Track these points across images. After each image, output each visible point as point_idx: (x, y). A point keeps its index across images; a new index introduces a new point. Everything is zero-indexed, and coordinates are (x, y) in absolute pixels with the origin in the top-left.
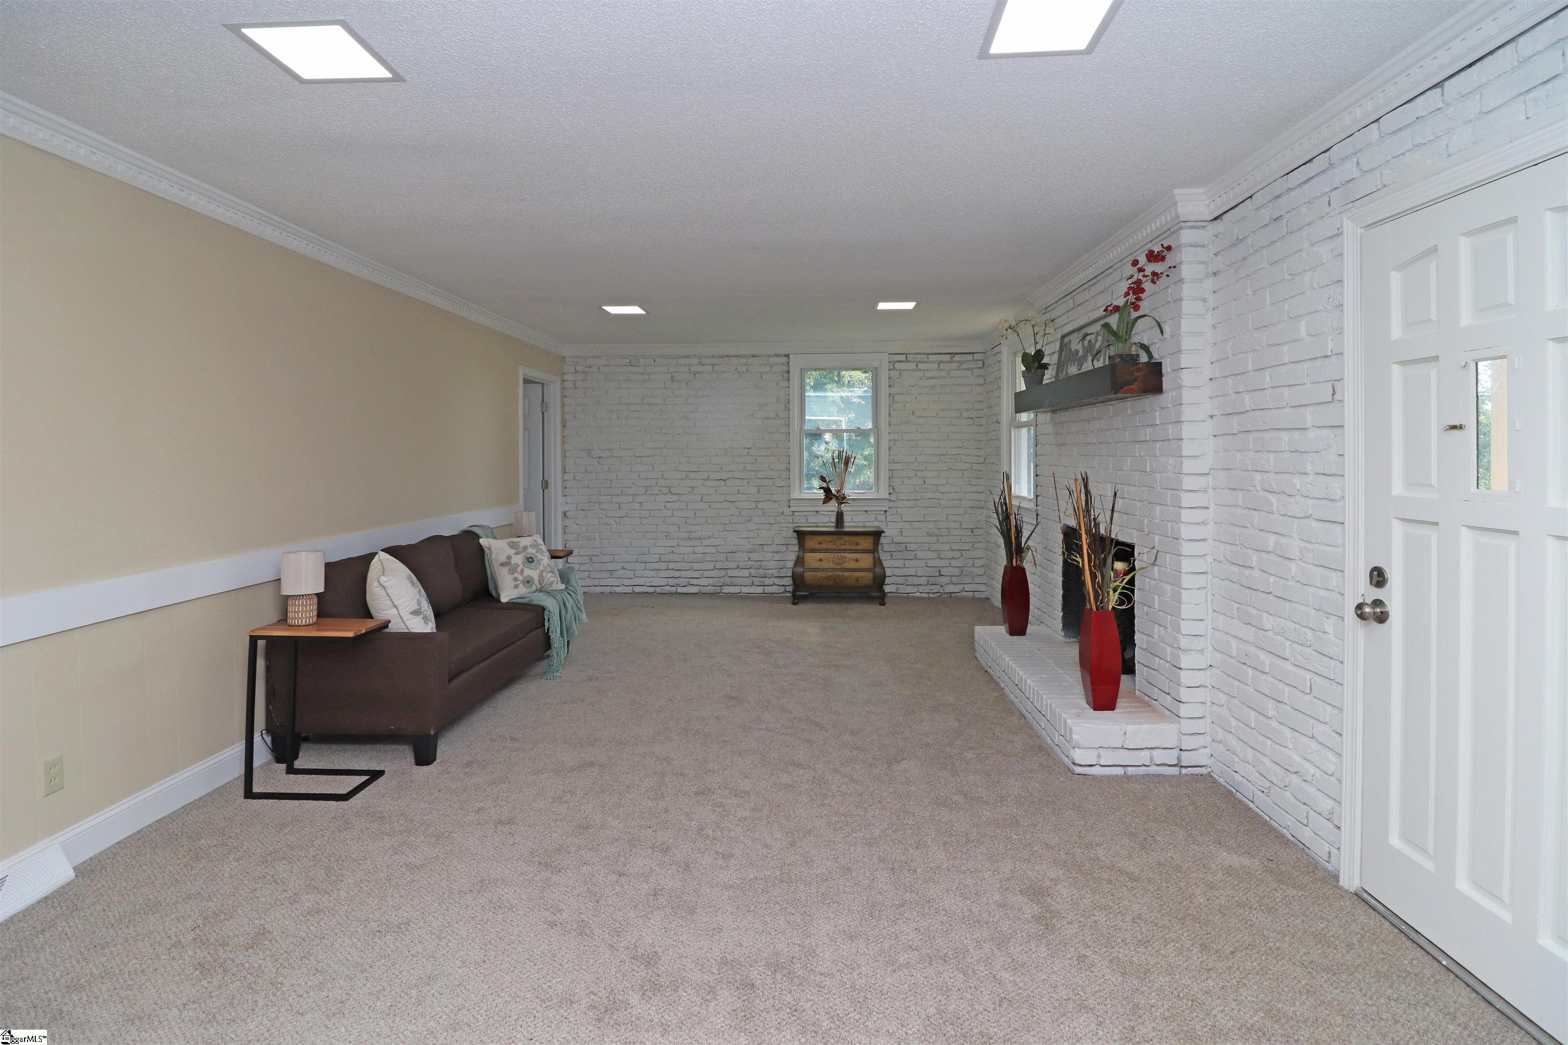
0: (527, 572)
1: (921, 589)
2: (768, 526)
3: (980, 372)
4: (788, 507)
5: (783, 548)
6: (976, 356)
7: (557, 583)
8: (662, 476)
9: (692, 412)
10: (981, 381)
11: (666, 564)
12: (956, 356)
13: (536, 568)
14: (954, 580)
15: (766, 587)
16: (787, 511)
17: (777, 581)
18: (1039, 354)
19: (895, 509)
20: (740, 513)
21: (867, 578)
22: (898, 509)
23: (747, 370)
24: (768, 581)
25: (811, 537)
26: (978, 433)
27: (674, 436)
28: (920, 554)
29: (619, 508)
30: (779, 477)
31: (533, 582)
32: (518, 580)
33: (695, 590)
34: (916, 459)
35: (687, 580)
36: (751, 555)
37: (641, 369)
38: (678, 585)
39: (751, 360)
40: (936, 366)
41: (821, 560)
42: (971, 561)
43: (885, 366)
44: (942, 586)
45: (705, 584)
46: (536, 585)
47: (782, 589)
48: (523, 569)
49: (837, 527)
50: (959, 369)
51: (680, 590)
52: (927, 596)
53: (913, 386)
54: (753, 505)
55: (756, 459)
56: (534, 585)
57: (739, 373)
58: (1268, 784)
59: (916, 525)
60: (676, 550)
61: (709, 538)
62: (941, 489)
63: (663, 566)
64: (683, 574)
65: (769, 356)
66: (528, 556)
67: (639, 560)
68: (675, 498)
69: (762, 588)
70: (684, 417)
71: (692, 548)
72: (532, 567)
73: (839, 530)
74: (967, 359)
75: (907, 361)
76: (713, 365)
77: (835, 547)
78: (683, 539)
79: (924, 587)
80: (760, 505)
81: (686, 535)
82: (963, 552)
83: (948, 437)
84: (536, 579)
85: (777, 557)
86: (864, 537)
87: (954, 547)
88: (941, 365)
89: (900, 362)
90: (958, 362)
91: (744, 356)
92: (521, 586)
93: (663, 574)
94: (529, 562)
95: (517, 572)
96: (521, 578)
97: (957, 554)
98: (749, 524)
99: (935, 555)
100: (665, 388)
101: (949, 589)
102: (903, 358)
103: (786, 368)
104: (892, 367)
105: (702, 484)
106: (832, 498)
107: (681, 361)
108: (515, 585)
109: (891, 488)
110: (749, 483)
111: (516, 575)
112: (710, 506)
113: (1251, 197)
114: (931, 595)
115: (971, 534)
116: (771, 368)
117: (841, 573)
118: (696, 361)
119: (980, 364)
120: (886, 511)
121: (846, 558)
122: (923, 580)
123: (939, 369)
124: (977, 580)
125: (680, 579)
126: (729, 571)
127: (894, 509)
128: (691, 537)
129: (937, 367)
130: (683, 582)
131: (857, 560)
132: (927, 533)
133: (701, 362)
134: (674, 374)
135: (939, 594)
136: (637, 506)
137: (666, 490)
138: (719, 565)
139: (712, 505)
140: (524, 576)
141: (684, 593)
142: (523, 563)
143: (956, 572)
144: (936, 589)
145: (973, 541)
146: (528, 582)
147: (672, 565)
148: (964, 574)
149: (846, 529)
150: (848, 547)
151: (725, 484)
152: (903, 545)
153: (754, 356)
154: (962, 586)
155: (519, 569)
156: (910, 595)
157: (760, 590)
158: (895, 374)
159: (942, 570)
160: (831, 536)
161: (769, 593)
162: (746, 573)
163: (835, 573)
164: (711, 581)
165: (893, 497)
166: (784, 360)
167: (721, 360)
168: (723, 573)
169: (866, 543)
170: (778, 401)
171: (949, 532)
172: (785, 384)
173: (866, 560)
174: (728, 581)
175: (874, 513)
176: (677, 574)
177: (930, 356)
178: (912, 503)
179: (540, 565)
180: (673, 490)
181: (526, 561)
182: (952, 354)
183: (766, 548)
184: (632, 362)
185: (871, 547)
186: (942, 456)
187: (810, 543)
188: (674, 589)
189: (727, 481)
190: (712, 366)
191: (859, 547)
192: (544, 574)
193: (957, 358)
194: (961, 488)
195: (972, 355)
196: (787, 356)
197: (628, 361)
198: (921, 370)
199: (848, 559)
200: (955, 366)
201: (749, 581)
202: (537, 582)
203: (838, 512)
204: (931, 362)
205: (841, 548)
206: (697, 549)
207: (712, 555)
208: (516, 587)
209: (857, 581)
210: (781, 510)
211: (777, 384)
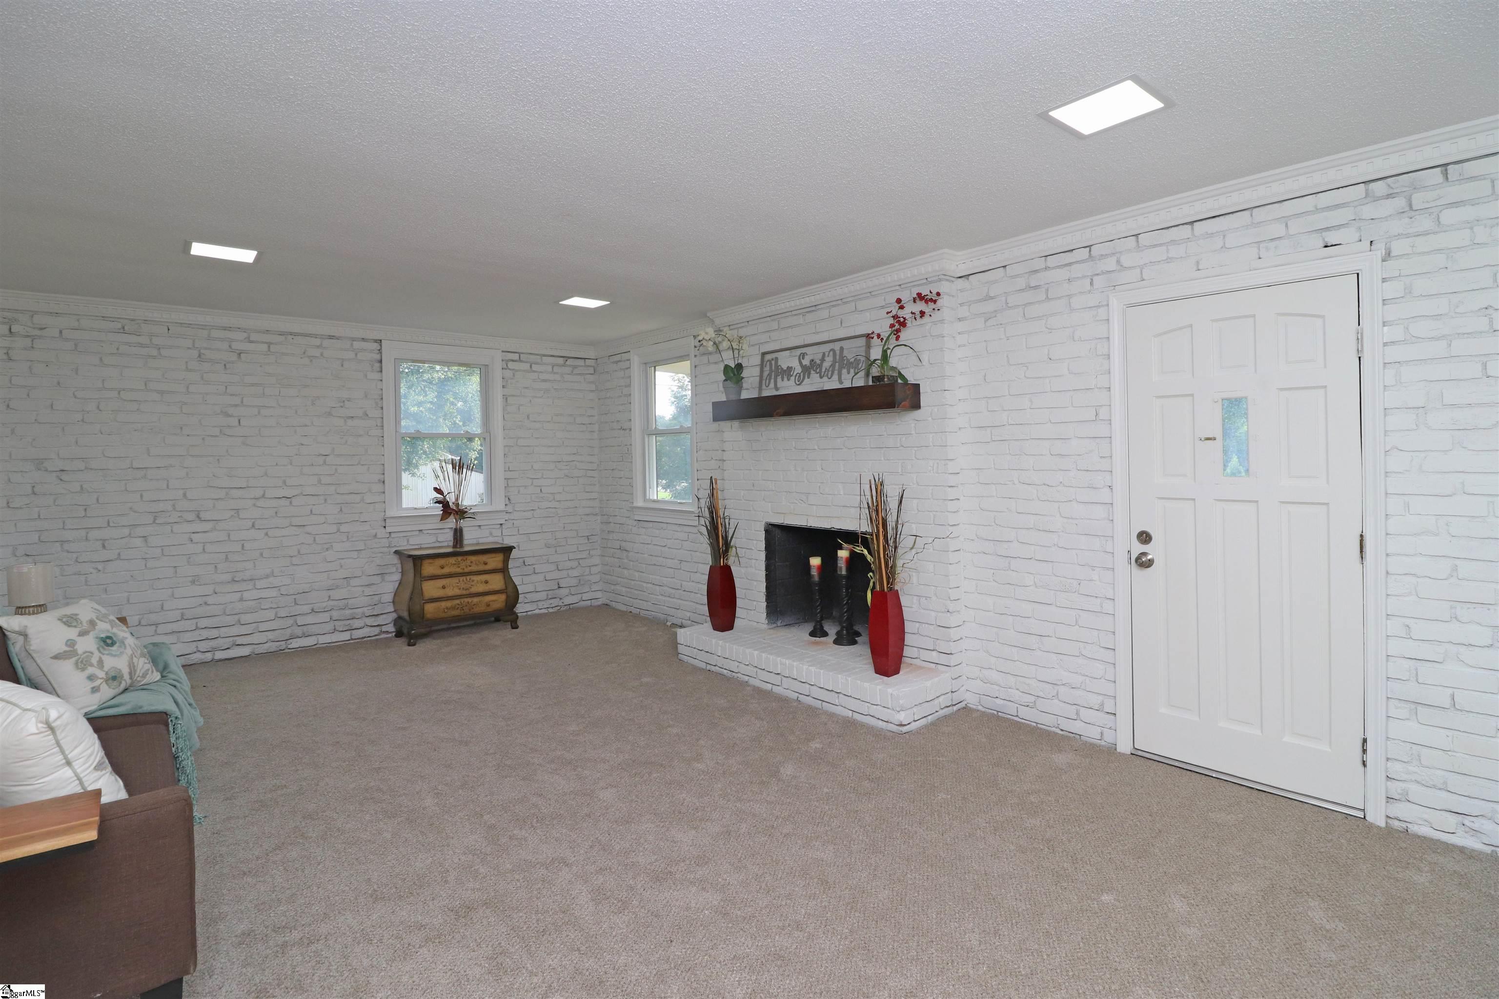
0: (110, 662)
1: (540, 605)
2: (356, 553)
3: (591, 378)
4: (383, 528)
5: (377, 579)
6: (588, 362)
7: (152, 672)
8: (185, 495)
9: (236, 406)
10: (593, 387)
11: (194, 621)
12: (569, 360)
13: (122, 653)
14: (573, 590)
15: (353, 632)
16: (382, 533)
17: (370, 621)
18: (739, 367)
19: (512, 522)
20: (315, 540)
21: (498, 602)
22: (515, 522)
23: (322, 355)
24: (357, 623)
25: (430, 561)
26: (590, 439)
27: (203, 439)
28: (538, 569)
29: (104, 547)
30: (370, 491)
31: (122, 677)
32: (98, 678)
33: (245, 651)
34: (532, 467)
35: (231, 639)
36: (331, 593)
37: (144, 340)
38: (213, 650)
39: (326, 343)
40: (550, 368)
41: (444, 587)
42: (587, 570)
43: (498, 365)
44: (561, 599)
45: (263, 641)
46: (125, 680)
47: (377, 630)
48: (100, 658)
49: (455, 546)
50: (572, 373)
51: (219, 655)
52: (547, 612)
53: (526, 388)
54: (334, 529)
55: (336, 470)
56: (123, 682)
57: (309, 357)
58: (1033, 699)
59: (533, 537)
60: (210, 600)
61: (267, 577)
62: (558, 497)
63: (189, 625)
64: (223, 632)
65: (353, 339)
66: (103, 635)
67: (143, 622)
68: (208, 526)
69: (349, 633)
70: (222, 412)
71: (239, 594)
72: (114, 653)
73: (458, 550)
74: (578, 364)
75: (520, 360)
76: (269, 344)
77: (459, 570)
78: (222, 583)
79: (543, 603)
80: (343, 528)
81: (227, 577)
82: (581, 561)
83: (563, 443)
84: (125, 671)
85: (368, 591)
86: (493, 555)
87: (572, 556)
88: (555, 368)
89: (513, 361)
90: (570, 366)
91: (315, 336)
92: (104, 687)
93: (188, 637)
94: (108, 645)
95: (92, 665)
96: (101, 674)
97: (575, 564)
98: (327, 553)
99: (553, 567)
100: (188, 370)
101: (568, 600)
102: (516, 357)
103: (378, 357)
104: (505, 366)
105: (254, 505)
106: (450, 513)
107: (215, 334)
108: (93, 688)
109: (507, 499)
110: (326, 500)
111: (90, 670)
112: (267, 534)
113: (1004, 267)
114: (551, 610)
115: (587, 541)
116: (356, 355)
117: (470, 600)
118: (242, 336)
119: (591, 370)
120: (501, 524)
121: (473, 581)
122: (543, 595)
123: (553, 372)
124: (595, 587)
125: (219, 639)
126: (298, 618)
127: (510, 521)
128: (235, 579)
129: (551, 370)
130: (227, 642)
131: (486, 582)
132: (546, 545)
133: (249, 338)
134: (202, 351)
135: (559, 608)
136: (138, 542)
137: (191, 516)
138: (282, 613)
139: (271, 533)
140: (106, 669)
141: (226, 659)
142: (98, 649)
143: (574, 582)
144: (555, 602)
145: (588, 548)
146: (114, 678)
147: (203, 623)
148: (582, 582)
149: (466, 549)
150: (474, 568)
151: (291, 503)
152: (521, 560)
153: (331, 337)
154: (580, 596)
155: (94, 661)
156: (529, 613)
157: (346, 636)
158: (508, 373)
159: (561, 581)
160: (455, 558)
161: (358, 639)
162: (325, 617)
163: (462, 600)
164: (270, 635)
165: (509, 509)
166: (376, 346)
167: (282, 338)
168: (290, 621)
169: (495, 561)
170: (366, 396)
171: (567, 541)
172: (377, 376)
173: (496, 582)
174: (298, 631)
175: (487, 527)
176: (214, 633)
177: (544, 358)
178: (529, 514)
179: (125, 648)
180: (203, 515)
181: (102, 644)
182: (566, 358)
183: (354, 582)
184: (126, 328)
185: (500, 565)
186: (557, 463)
187: (429, 569)
188: (209, 656)
189: (293, 499)
190: (266, 346)
191: (487, 567)
192: (135, 660)
193: (569, 362)
194: (576, 495)
195: (583, 360)
196: (380, 341)
197: (120, 326)
198: (534, 372)
199: (475, 582)
200: (567, 370)
201: (329, 627)
202: (126, 677)
203: (456, 530)
204: (545, 364)
205: (466, 570)
206: (246, 595)
207: (271, 599)
208: (95, 690)
209: (488, 605)
210: (374, 532)
211: (366, 376)
